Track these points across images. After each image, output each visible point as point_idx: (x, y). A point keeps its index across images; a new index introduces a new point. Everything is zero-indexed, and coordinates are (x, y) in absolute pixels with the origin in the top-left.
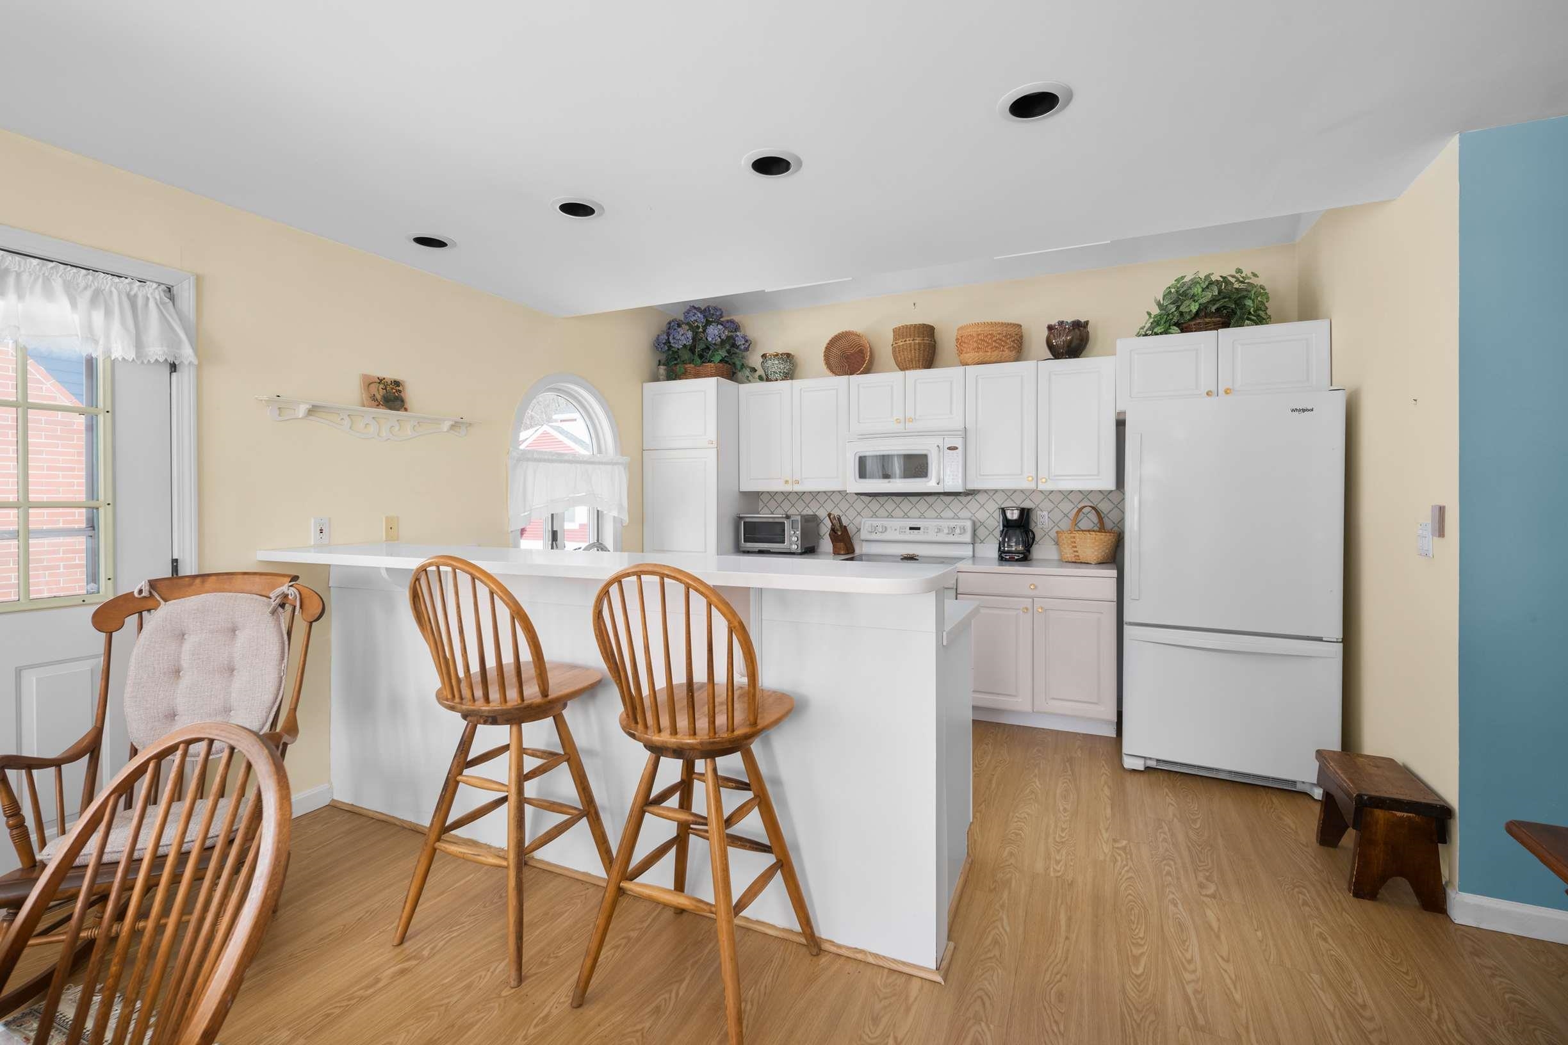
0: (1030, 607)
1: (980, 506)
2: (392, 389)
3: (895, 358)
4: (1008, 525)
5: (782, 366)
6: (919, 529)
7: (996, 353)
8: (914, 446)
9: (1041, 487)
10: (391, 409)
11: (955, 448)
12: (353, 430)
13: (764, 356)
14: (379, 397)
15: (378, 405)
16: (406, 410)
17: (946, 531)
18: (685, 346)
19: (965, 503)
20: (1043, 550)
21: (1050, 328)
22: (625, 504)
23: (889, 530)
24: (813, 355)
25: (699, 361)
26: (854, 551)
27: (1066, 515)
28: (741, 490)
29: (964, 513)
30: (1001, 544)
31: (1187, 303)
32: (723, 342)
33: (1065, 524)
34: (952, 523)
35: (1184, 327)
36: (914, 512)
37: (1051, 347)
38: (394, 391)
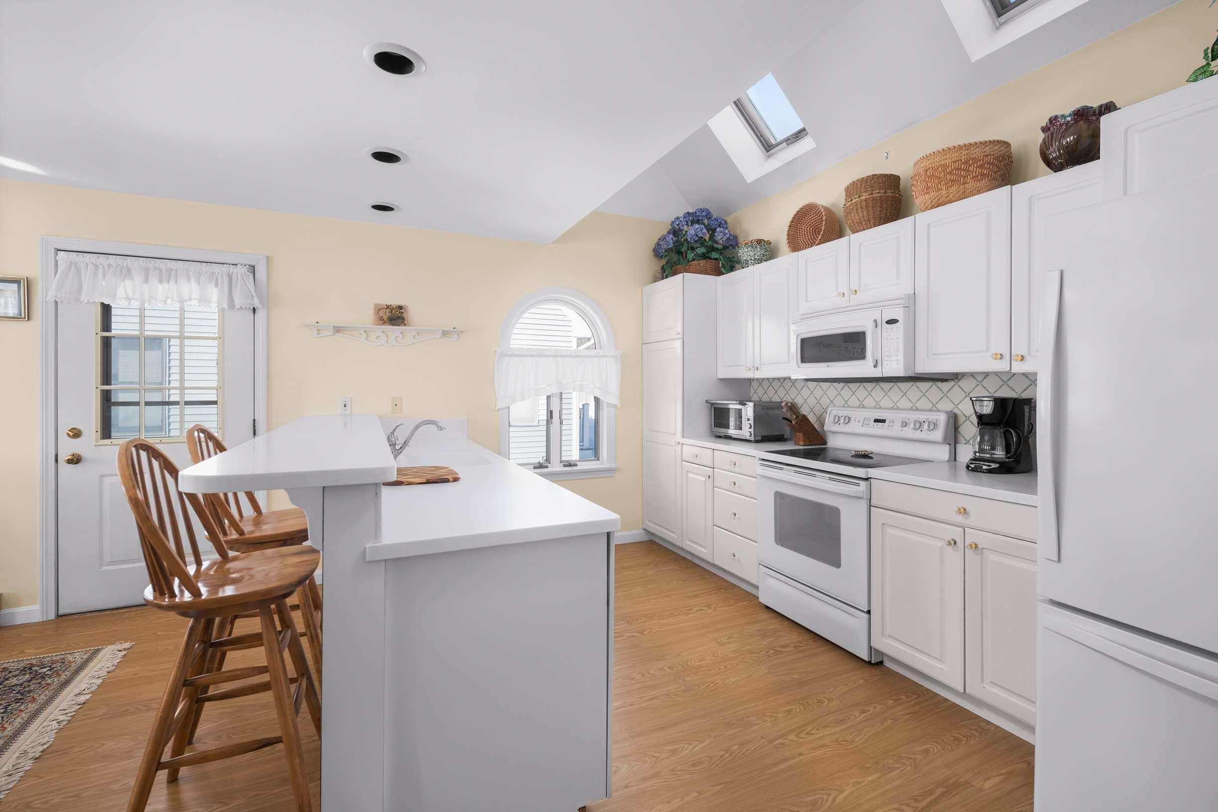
0: (960, 541)
1: (965, 395)
2: (396, 312)
4: (982, 422)
5: (752, 253)
6: (883, 421)
8: (851, 323)
9: (1016, 368)
10: (393, 325)
11: (896, 321)
12: (368, 341)
14: (385, 318)
15: (384, 323)
16: (405, 325)
19: (945, 391)
21: (1044, 129)
23: (852, 421)
26: (826, 443)
28: (718, 378)
29: (942, 403)
34: (924, 417)
36: (872, 401)
37: (1046, 156)
38: (398, 313)
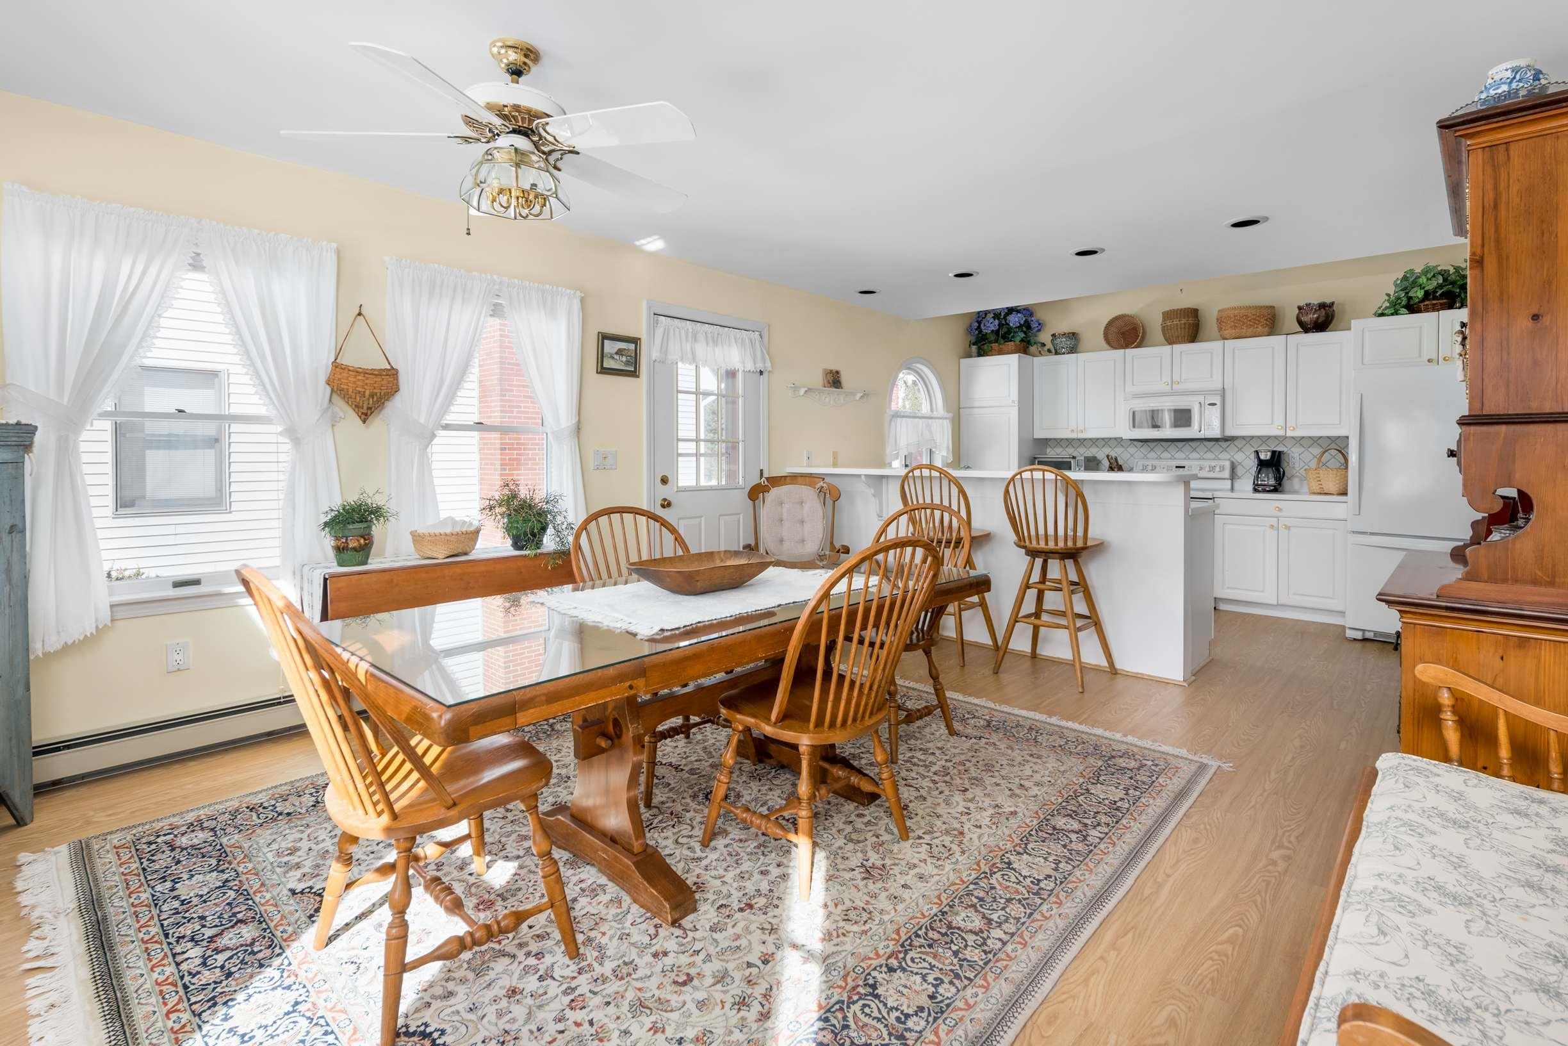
0: (1276, 525)
1: (1237, 449)
3: (1164, 335)
4: (1262, 464)
5: (1068, 343)
6: (1184, 468)
7: (1250, 330)
8: (1182, 403)
9: (1289, 434)
10: (836, 387)
11: (1214, 404)
12: (822, 400)
13: (1053, 335)
14: (831, 381)
15: (832, 386)
16: (843, 388)
17: (1207, 469)
18: (992, 331)
19: (1224, 447)
20: (1292, 482)
21: (1300, 308)
22: (951, 447)
23: (1157, 469)
24: (1094, 334)
25: (1002, 341)
27: (1315, 457)
28: (1034, 437)
29: (1225, 455)
30: (1256, 478)
31: (1415, 289)
32: (1021, 326)
33: (1313, 464)
34: (1213, 464)
35: (1413, 308)
36: (1180, 455)
37: (1300, 323)
38: (836, 377)
